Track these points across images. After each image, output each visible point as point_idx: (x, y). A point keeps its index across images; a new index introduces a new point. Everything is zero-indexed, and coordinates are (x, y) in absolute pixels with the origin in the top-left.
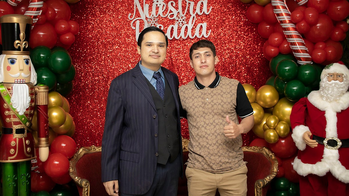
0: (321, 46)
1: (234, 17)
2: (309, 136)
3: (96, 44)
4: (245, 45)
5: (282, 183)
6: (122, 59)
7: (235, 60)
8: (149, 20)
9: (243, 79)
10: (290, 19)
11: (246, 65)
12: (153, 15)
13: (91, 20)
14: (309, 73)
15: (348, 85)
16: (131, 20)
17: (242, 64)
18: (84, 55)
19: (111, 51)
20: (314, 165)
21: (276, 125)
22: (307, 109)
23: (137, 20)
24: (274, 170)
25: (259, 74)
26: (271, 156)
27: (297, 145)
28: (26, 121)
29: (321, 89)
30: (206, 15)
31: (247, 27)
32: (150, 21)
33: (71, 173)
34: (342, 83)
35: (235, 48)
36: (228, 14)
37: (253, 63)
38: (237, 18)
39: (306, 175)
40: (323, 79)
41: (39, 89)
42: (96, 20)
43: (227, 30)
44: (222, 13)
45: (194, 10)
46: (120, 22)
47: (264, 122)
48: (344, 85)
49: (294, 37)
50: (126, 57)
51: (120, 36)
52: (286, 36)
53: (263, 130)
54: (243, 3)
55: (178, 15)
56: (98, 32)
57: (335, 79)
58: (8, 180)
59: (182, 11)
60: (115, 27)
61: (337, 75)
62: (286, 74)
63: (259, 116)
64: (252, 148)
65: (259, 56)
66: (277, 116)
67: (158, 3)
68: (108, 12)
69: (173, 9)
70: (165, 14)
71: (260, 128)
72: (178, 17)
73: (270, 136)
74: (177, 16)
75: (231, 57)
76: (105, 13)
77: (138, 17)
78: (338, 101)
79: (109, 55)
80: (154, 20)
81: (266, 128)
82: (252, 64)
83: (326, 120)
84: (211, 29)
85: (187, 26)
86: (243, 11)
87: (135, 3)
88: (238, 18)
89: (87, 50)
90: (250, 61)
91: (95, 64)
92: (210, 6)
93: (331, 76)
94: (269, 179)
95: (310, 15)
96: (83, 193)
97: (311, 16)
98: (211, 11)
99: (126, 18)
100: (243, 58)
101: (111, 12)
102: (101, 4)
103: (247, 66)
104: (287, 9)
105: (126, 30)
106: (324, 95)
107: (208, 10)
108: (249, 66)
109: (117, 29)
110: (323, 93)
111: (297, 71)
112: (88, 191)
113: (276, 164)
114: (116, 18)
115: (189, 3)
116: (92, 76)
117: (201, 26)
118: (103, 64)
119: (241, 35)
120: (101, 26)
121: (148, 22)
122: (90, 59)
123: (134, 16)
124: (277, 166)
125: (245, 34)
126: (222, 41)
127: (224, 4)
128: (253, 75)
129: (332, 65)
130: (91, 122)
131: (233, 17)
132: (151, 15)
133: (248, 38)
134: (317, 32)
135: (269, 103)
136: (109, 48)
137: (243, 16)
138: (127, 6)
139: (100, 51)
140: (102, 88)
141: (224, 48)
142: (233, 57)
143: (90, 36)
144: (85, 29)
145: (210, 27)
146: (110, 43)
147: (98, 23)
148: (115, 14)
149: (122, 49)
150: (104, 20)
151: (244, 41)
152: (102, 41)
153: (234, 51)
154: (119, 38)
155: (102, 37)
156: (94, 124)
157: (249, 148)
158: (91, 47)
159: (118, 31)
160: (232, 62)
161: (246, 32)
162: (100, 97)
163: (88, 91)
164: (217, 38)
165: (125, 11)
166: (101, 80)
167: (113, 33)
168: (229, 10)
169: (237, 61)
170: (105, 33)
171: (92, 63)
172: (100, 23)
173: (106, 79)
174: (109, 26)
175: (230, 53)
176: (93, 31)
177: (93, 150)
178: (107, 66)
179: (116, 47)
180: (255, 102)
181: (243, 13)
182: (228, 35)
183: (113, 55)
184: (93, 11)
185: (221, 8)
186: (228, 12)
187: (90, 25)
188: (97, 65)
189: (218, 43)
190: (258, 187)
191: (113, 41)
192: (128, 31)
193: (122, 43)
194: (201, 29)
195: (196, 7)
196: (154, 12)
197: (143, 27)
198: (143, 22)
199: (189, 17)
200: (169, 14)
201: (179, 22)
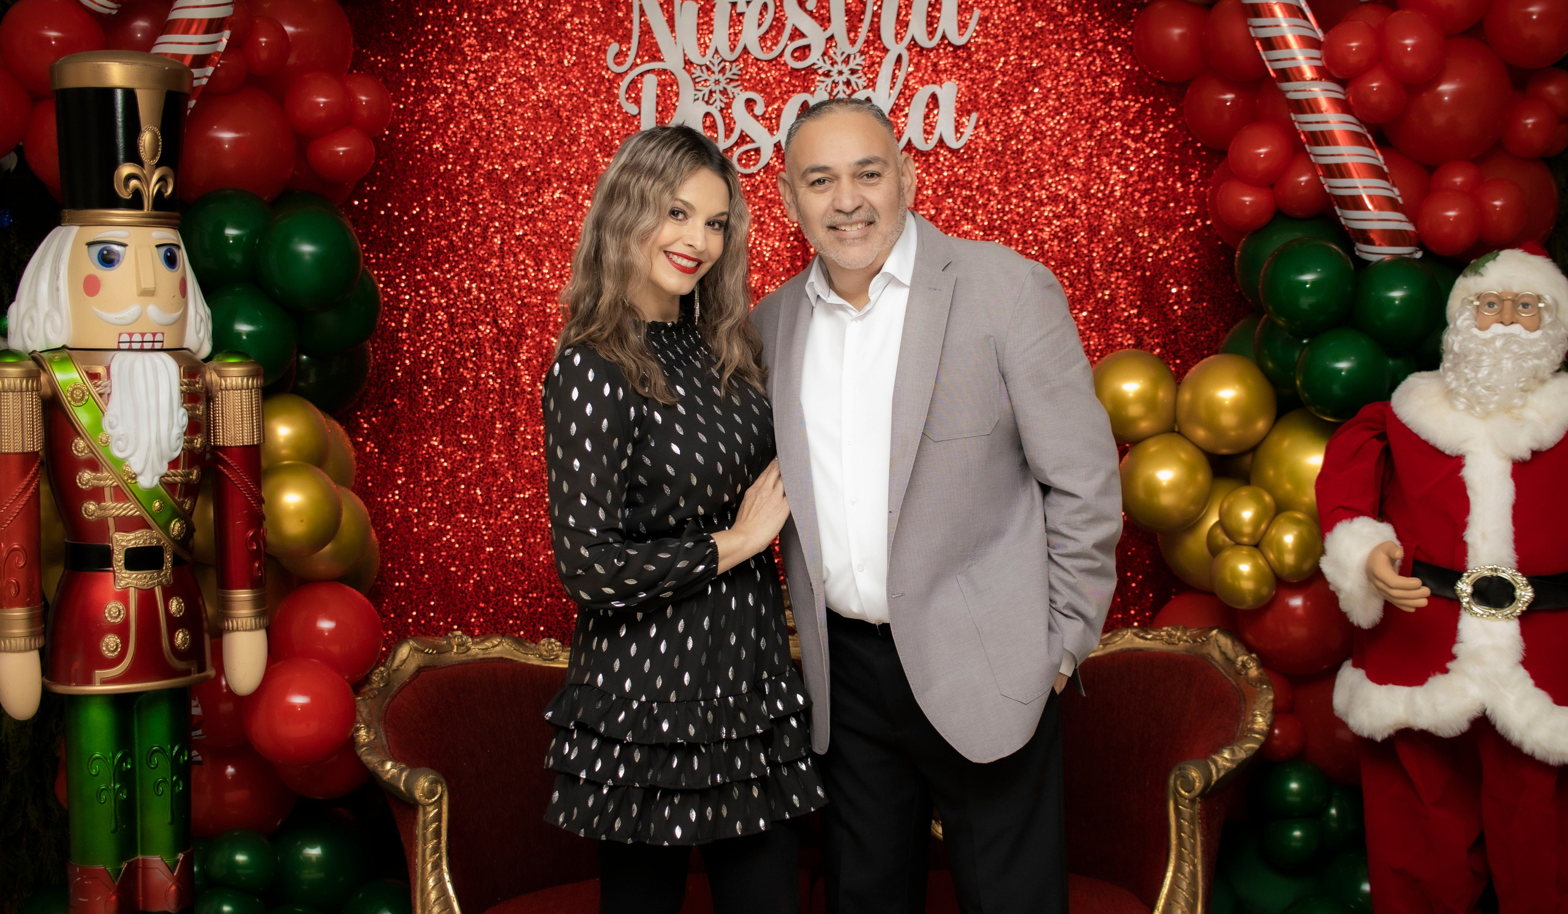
0: (1458, 180)
1: (1078, 54)
2: (1392, 561)
3: (462, 182)
4: (1131, 181)
5: (1294, 786)
7: (1083, 246)
8: (698, 73)
9: (1122, 331)
10: (1318, 63)
11: (1135, 268)
12: (716, 51)
13: (440, 76)
14: (1402, 299)
15: (1561, 345)
16: (621, 75)
17: (1119, 263)
18: (411, 233)
19: (530, 211)
20: (1417, 691)
21: (1263, 527)
22: (1387, 452)
23: (648, 71)
24: (1253, 722)
25: (1194, 309)
26: (1244, 665)
27: (1344, 605)
28: (168, 513)
29: (1446, 364)
30: (956, 48)
31: (1137, 101)
32: (705, 76)
33: (363, 746)
34: (1537, 334)
35: (1086, 196)
36: (1053, 41)
37: (1166, 260)
39: (1386, 735)
40: (1455, 320)
41: (221, 377)
42: (463, 73)
43: (1047, 115)
44: (1025, 37)
45: (902, 24)
46: (568, 83)
47: (1213, 519)
48: (1544, 343)
49: (1340, 140)
51: (569, 147)
52: (1302, 137)
53: (1206, 551)
55: (831, 52)
56: (473, 127)
57: (1507, 317)
58: (94, 772)
59: (846, 34)
60: (548, 104)
61: (1513, 301)
62: (1305, 302)
63: (1190, 491)
64: (1163, 633)
65: (1192, 229)
66: (1271, 491)
68: (516, 37)
69: (807, 25)
70: (769, 44)
71: (1196, 544)
73: (1237, 575)
74: (824, 54)
75: (1068, 233)
76: (501, 42)
77: (649, 61)
78: (1516, 412)
79: (521, 233)
80: (723, 70)
81: (1220, 542)
82: (1161, 265)
83: (1470, 493)
84: (978, 110)
86: (1118, 30)
88: (1098, 62)
89: (424, 210)
90: (1153, 250)
91: (462, 270)
92: (970, 10)
93: (1491, 305)
94: (1232, 761)
95: (1408, 42)
96: (419, 830)
97: (1414, 46)
98: (975, 31)
99: (598, 64)
100: (1120, 239)
101: (528, 38)
103: (1139, 273)
104: (1306, 18)
105: (595, 116)
106: (1460, 386)
107: (963, 26)
108: (1148, 274)
109: (557, 113)
110: (1457, 379)
111: (1349, 289)
112: (441, 821)
113: (1263, 698)
114: (552, 66)
116: (446, 326)
117: (934, 97)
118: (497, 269)
119: (1113, 137)
120: (486, 99)
121: (695, 83)
122: (438, 251)
123: (632, 53)
124: (1270, 707)
125: (1128, 131)
126: (1026, 162)
128: (1165, 315)
129: (1494, 259)
130: (444, 532)
131: (1074, 56)
132: (710, 52)
133: (1144, 150)
134: (1439, 119)
135: (1233, 433)
136: (522, 199)
137: (1119, 49)
138: (602, 12)
139: (481, 212)
140: (495, 380)
141: (1037, 194)
142: (1076, 232)
143: (437, 148)
144: (413, 114)
145: (970, 100)
146: (528, 178)
147: (471, 88)
148: (548, 49)
149: (580, 202)
150: (499, 72)
151: (1123, 162)
152: (491, 168)
153: (1083, 207)
154: (568, 156)
155: (489, 152)
156: (457, 542)
157: (1149, 637)
158: (442, 198)
159: (561, 123)
160: (1072, 256)
161: (1131, 124)
162: (483, 418)
163: (430, 393)
164: (1003, 153)
165: (590, 33)
166: (487, 344)
167: (540, 133)
168: (1058, 25)
169: (1094, 251)
170: (503, 134)
171: (447, 266)
172: (480, 88)
173: (511, 338)
174: (522, 100)
175: (1065, 216)
176: (452, 126)
177: (455, 650)
178: (516, 278)
179: (553, 193)
180: (1173, 431)
181: (1119, 36)
182: (1053, 135)
183: (541, 229)
184: (446, 34)
185: (1019, 14)
186: (1051, 32)
187: (434, 99)
188: (471, 274)
189: (1008, 173)
190: (1183, 792)
191: (538, 169)
192: (607, 121)
193: (579, 177)
194: (931, 111)
195: (907, 15)
196: (720, 36)
197: (674, 105)
198: (675, 82)
199: (878, 56)
200: (787, 45)
201: (832, 79)
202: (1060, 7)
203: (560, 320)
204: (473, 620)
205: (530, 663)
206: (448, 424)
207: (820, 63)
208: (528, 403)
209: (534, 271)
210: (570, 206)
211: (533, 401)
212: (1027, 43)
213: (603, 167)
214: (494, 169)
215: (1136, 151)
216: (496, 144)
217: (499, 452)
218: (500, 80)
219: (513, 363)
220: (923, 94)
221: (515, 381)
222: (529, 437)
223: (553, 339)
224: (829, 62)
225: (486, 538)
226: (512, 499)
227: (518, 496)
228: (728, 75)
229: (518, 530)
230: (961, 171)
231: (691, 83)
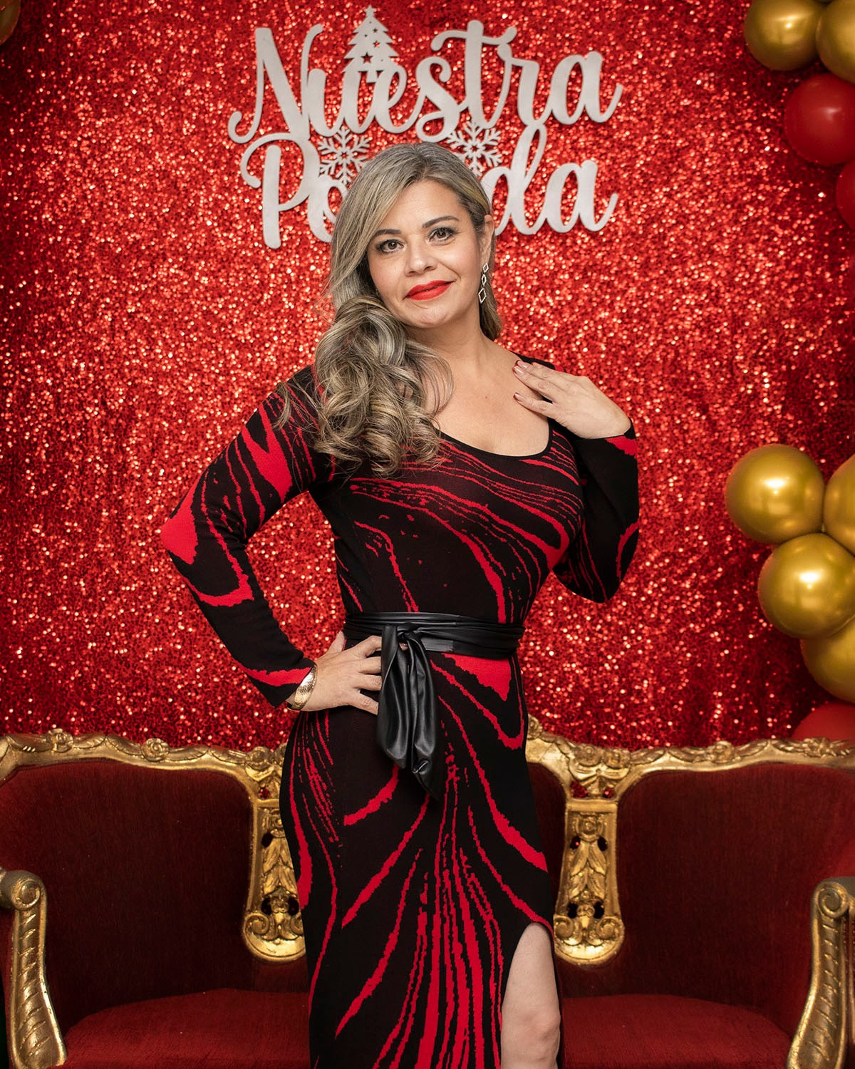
1: (724, 134)
3: (72, 255)
4: (778, 270)
6: (196, 329)
7: (726, 337)
8: (324, 145)
9: (765, 427)
11: (780, 362)
12: (344, 123)
13: (52, 142)
16: (241, 146)
18: (16, 308)
19: (143, 287)
23: (272, 142)
25: (842, 406)
30: (597, 125)
31: (786, 186)
32: (332, 149)
35: (731, 284)
36: (699, 120)
37: (813, 354)
38: (740, 144)
42: (76, 140)
43: (692, 199)
44: (668, 116)
46: (187, 153)
50: (215, 319)
51: (186, 220)
54: (767, 69)
56: (85, 197)
59: (481, 107)
60: (165, 174)
63: (838, 595)
64: (804, 745)
65: (840, 322)
67: (371, 68)
68: (132, 103)
69: (441, 97)
70: (400, 116)
72: (464, 133)
74: (458, 128)
75: (707, 325)
76: (117, 107)
77: (272, 132)
79: (133, 310)
84: (618, 191)
85: (503, 178)
86: (767, 110)
87: (259, 63)
88: (746, 143)
89: (30, 285)
90: (799, 343)
91: (70, 348)
92: (613, 84)
96: (15, 938)
98: (618, 108)
99: (219, 134)
100: (764, 331)
101: (146, 104)
102: (100, 65)
103: (784, 367)
105: (214, 189)
107: (605, 102)
108: (793, 368)
109: (174, 184)
112: (38, 928)
114: (170, 134)
115: (517, 69)
117: (572, 176)
118: (107, 348)
119: (759, 223)
120: (99, 168)
121: (321, 156)
122: (45, 327)
123: (255, 123)
125: (776, 217)
126: (667, 247)
127: (683, 74)
128: (811, 412)
130: (46, 626)
131: (720, 136)
132: (337, 124)
133: (792, 237)
136: (135, 274)
137: (768, 130)
138: (225, 79)
139: (91, 287)
140: (101, 465)
141: (678, 281)
142: (719, 322)
143: (46, 219)
144: (22, 181)
145: (611, 180)
146: (142, 252)
147: (84, 155)
148: (166, 117)
149: (196, 278)
150: (114, 140)
151: (770, 249)
152: (103, 240)
153: (727, 295)
154: (183, 230)
155: (101, 223)
156: (58, 636)
157: (790, 749)
158: (50, 271)
159: (179, 194)
160: (714, 347)
161: (780, 210)
162: (89, 504)
163: (33, 477)
164: (645, 235)
165: (211, 100)
166: (94, 427)
167: (156, 205)
168: (706, 104)
169: (736, 343)
170: (116, 205)
171: (54, 343)
172: (93, 156)
173: (121, 421)
174: (138, 170)
175: (708, 305)
176: (62, 196)
177: (55, 749)
178: (127, 358)
179: (168, 268)
180: (818, 531)
181: (768, 117)
182: (697, 219)
183: (154, 306)
184: (59, 98)
185: (664, 91)
186: (697, 111)
187: (45, 167)
188: (79, 352)
189: (649, 258)
190: (828, 911)
191: (153, 243)
192: (226, 194)
193: (196, 252)
194: (568, 191)
195: (546, 89)
196: (348, 107)
197: (298, 178)
198: (299, 153)
199: (514, 132)
200: (418, 118)
201: (466, 155)
202: (706, 85)
203: (172, 403)
204: (73, 719)
205: (134, 764)
206: (52, 511)
207: (454, 138)
208: (136, 490)
209: (146, 350)
210: (185, 283)
211: (141, 488)
212: (672, 122)
213: (222, 242)
214: (106, 242)
215: (784, 239)
216: (109, 216)
217: (105, 542)
218: (115, 148)
219: (122, 448)
220: (562, 172)
221: (124, 467)
222: (137, 526)
223: (164, 423)
224: (462, 137)
225: (89, 632)
226: (117, 592)
227: (123, 588)
228: (356, 148)
229: (123, 625)
230: (600, 255)
231: (317, 157)
